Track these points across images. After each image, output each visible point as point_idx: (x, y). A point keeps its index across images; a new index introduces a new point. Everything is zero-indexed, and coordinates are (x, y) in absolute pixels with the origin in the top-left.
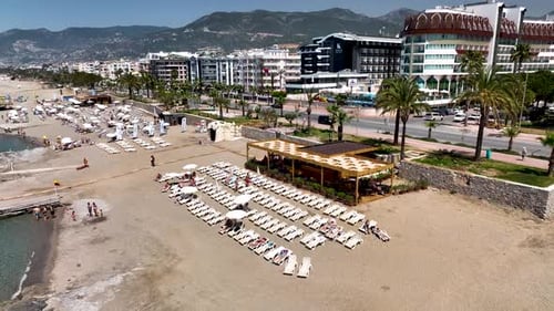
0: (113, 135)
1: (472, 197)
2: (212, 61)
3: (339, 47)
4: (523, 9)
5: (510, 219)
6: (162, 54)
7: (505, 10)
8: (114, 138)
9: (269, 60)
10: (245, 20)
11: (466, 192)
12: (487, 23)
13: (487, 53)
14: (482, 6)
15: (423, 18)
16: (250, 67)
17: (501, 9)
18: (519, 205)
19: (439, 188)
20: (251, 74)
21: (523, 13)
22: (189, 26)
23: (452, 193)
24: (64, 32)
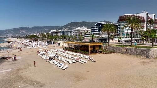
0: (32, 45)
1: (128, 54)
2: (67, 31)
3: (100, 25)
4: (154, 14)
5: (138, 58)
6: (54, 30)
8: (33, 46)
9: (81, 30)
10: (80, 24)
11: (126, 53)
12: (143, 18)
13: (144, 26)
14: (141, 14)
15: (123, 16)
16: (76, 32)
17: (147, 14)
18: (142, 55)
19: (118, 53)
21: (154, 16)
22: (65, 26)
23: (122, 54)
24: (32, 28)
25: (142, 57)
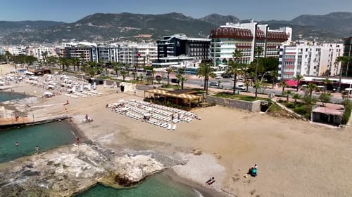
2: (105, 49)
3: (178, 43)
4: (267, 25)
6: (72, 44)
7: (258, 26)
8: (71, 92)
9: (140, 49)
10: (116, 19)
11: (229, 106)
12: (250, 32)
13: (251, 47)
15: (219, 30)
17: (256, 25)
18: (245, 109)
19: (220, 105)
20: (130, 57)
22: (78, 22)
23: (224, 106)
25: (245, 111)
